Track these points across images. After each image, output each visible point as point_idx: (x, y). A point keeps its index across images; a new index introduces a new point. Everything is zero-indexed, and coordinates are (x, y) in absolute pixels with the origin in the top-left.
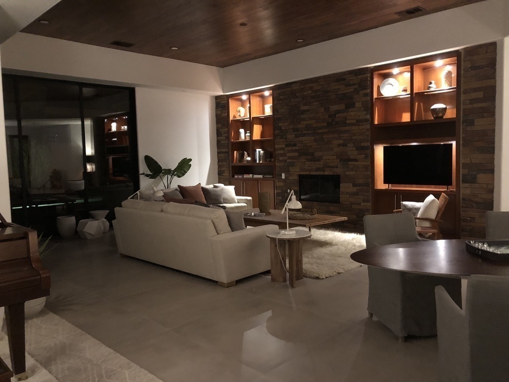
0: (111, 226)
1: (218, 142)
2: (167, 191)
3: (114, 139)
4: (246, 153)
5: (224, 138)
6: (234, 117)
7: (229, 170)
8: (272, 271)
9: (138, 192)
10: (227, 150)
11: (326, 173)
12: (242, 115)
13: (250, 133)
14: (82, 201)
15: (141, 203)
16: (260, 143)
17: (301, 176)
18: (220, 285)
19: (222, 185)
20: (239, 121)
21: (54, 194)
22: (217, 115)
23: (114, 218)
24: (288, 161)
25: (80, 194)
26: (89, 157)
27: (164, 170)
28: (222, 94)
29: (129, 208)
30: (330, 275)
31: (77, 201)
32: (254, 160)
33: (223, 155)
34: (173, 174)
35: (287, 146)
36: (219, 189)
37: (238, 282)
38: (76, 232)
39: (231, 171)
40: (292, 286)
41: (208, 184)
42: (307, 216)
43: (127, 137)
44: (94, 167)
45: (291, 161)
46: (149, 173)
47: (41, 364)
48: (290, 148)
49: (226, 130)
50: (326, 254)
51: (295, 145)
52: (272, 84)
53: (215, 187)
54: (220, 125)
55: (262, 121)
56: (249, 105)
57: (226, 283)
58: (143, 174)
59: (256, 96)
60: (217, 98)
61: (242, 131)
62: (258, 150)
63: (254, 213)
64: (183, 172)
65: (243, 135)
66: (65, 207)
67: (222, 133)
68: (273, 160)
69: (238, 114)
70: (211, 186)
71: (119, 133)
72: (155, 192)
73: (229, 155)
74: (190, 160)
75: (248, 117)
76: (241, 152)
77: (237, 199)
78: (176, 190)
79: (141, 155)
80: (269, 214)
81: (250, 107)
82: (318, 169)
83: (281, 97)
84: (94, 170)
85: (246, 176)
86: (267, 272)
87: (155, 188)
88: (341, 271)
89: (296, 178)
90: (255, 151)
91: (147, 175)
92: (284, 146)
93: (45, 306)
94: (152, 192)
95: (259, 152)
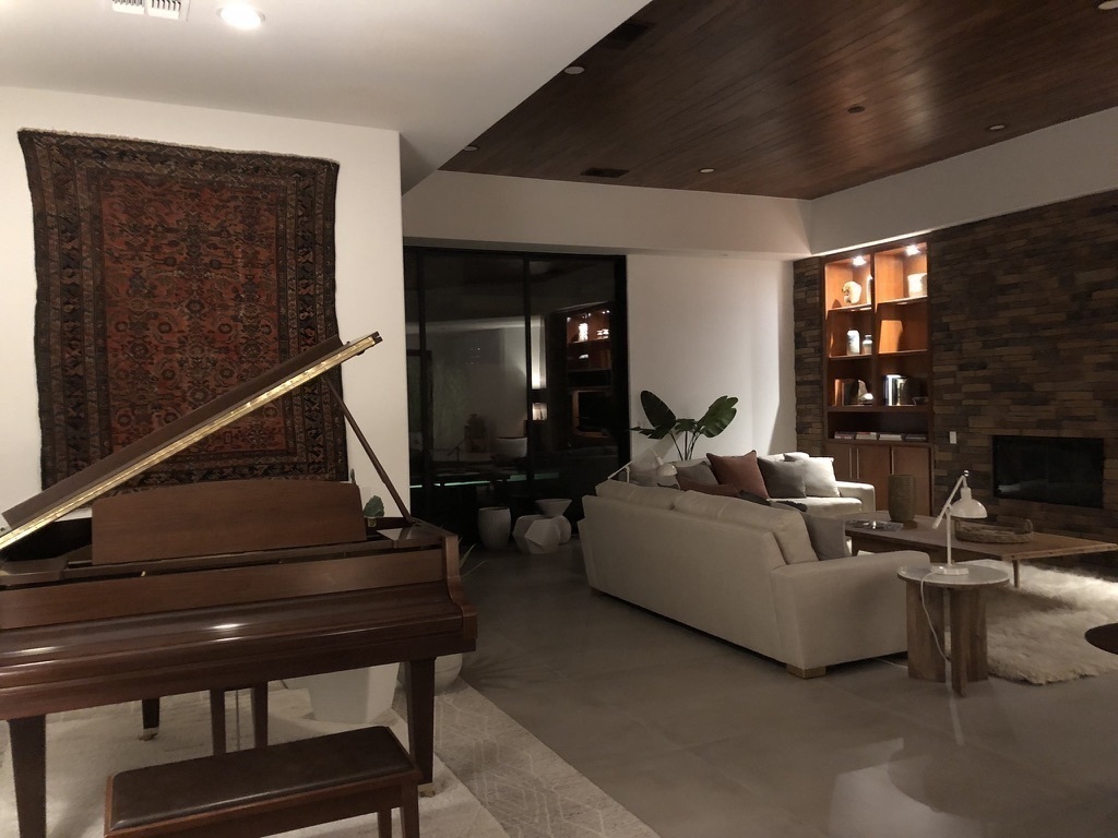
0: (575, 530)
1: (798, 360)
2: (685, 465)
3: (583, 357)
4: (862, 383)
5: (812, 350)
6: (837, 303)
7: (822, 422)
8: (910, 655)
9: (626, 466)
10: (818, 377)
11: (1065, 434)
12: (855, 298)
13: (872, 339)
14: (523, 477)
15: (632, 490)
16: (897, 363)
17: (996, 439)
18: (791, 673)
19: (804, 456)
20: (847, 312)
21: (474, 463)
22: (796, 302)
23: (582, 516)
24: (964, 402)
25: (520, 464)
26: (537, 391)
27: (680, 421)
28: (810, 255)
29: (610, 498)
30: (1059, 678)
31: (514, 478)
32: (881, 398)
33: (807, 388)
34: (698, 430)
35: (962, 368)
36: (796, 463)
37: (833, 670)
38: (511, 538)
39: (826, 422)
40: (958, 691)
41: (772, 452)
42: (1008, 535)
43: (609, 352)
44: (544, 410)
45: (971, 402)
46: (650, 427)
47: (456, 775)
48: (971, 373)
49: (816, 333)
50: (1052, 628)
51: (984, 367)
52: (925, 229)
53: (788, 459)
54: (802, 324)
55: (902, 311)
56: (870, 278)
57: (803, 668)
58: (637, 429)
59: (889, 256)
60: (798, 265)
61: (854, 335)
62: (890, 377)
63: (877, 521)
64: (718, 425)
65: (856, 343)
66: (492, 488)
67: (808, 340)
68: (927, 400)
69: (846, 297)
70: (781, 457)
71: (593, 345)
72: (659, 468)
73: (821, 388)
74: (735, 400)
75: (869, 303)
76: (851, 381)
77: (840, 489)
78: (704, 463)
79: (636, 388)
80: (912, 525)
81: (872, 283)
82: (1041, 424)
83: (948, 257)
84: (545, 416)
85: (861, 436)
86: (900, 657)
87: (659, 459)
88: (1089, 671)
89: (986, 443)
90: (885, 379)
91: (645, 432)
92: (954, 368)
93: (461, 674)
94: (654, 466)
95: (895, 382)
